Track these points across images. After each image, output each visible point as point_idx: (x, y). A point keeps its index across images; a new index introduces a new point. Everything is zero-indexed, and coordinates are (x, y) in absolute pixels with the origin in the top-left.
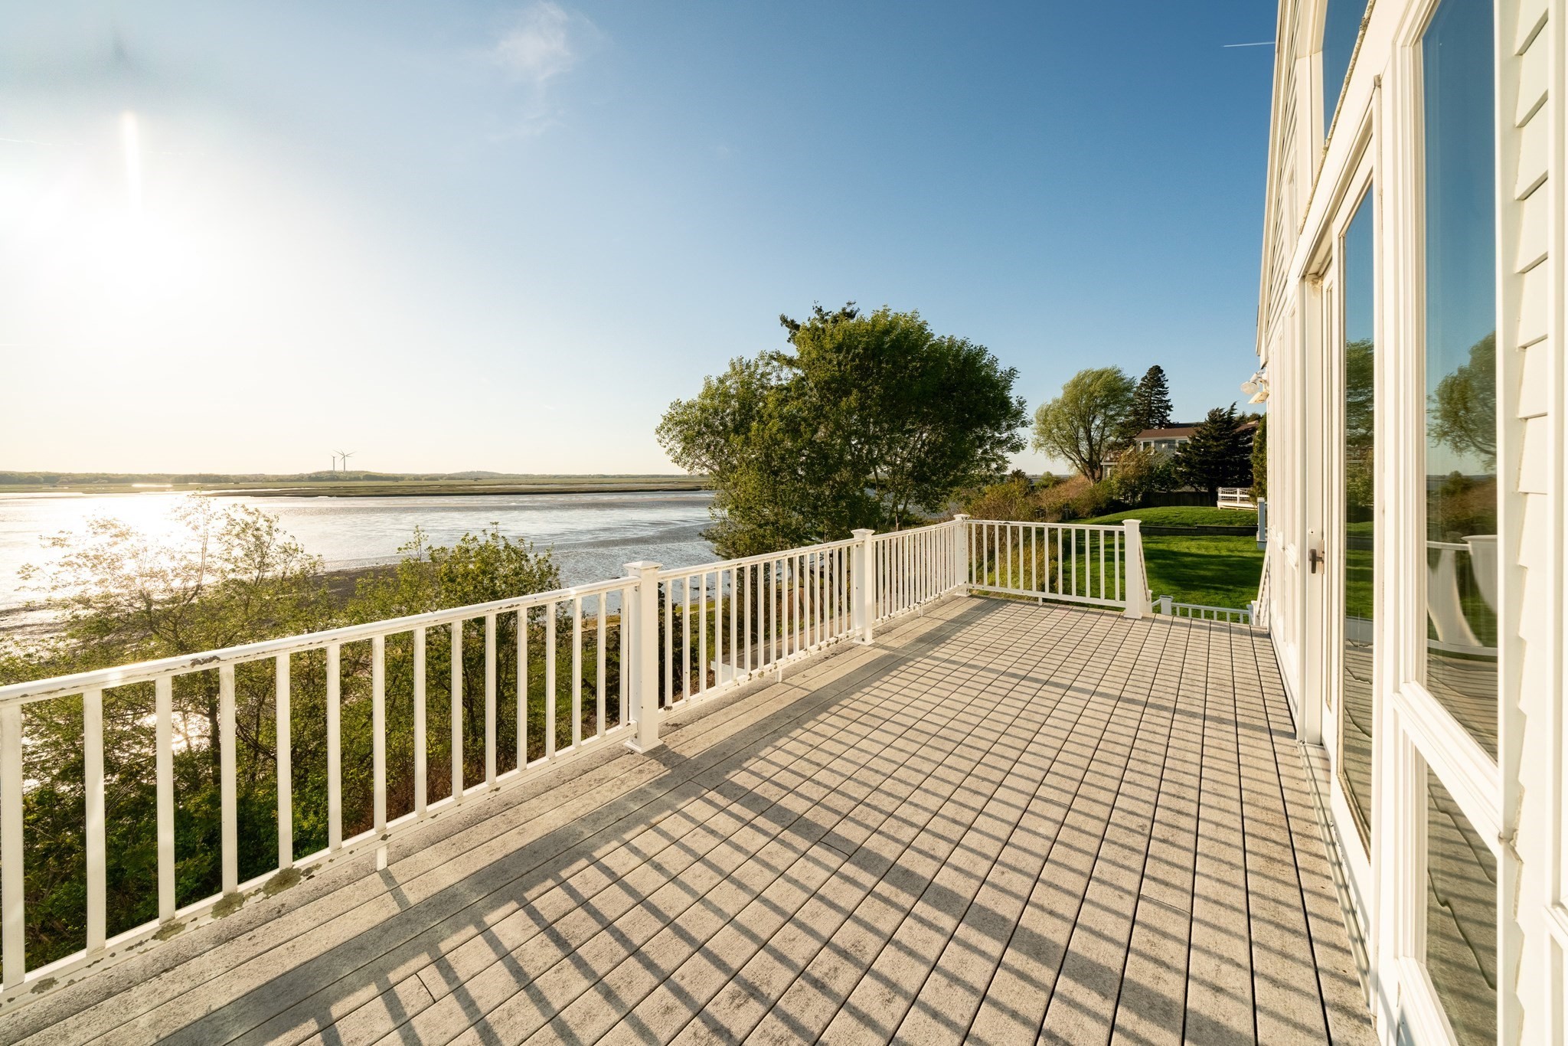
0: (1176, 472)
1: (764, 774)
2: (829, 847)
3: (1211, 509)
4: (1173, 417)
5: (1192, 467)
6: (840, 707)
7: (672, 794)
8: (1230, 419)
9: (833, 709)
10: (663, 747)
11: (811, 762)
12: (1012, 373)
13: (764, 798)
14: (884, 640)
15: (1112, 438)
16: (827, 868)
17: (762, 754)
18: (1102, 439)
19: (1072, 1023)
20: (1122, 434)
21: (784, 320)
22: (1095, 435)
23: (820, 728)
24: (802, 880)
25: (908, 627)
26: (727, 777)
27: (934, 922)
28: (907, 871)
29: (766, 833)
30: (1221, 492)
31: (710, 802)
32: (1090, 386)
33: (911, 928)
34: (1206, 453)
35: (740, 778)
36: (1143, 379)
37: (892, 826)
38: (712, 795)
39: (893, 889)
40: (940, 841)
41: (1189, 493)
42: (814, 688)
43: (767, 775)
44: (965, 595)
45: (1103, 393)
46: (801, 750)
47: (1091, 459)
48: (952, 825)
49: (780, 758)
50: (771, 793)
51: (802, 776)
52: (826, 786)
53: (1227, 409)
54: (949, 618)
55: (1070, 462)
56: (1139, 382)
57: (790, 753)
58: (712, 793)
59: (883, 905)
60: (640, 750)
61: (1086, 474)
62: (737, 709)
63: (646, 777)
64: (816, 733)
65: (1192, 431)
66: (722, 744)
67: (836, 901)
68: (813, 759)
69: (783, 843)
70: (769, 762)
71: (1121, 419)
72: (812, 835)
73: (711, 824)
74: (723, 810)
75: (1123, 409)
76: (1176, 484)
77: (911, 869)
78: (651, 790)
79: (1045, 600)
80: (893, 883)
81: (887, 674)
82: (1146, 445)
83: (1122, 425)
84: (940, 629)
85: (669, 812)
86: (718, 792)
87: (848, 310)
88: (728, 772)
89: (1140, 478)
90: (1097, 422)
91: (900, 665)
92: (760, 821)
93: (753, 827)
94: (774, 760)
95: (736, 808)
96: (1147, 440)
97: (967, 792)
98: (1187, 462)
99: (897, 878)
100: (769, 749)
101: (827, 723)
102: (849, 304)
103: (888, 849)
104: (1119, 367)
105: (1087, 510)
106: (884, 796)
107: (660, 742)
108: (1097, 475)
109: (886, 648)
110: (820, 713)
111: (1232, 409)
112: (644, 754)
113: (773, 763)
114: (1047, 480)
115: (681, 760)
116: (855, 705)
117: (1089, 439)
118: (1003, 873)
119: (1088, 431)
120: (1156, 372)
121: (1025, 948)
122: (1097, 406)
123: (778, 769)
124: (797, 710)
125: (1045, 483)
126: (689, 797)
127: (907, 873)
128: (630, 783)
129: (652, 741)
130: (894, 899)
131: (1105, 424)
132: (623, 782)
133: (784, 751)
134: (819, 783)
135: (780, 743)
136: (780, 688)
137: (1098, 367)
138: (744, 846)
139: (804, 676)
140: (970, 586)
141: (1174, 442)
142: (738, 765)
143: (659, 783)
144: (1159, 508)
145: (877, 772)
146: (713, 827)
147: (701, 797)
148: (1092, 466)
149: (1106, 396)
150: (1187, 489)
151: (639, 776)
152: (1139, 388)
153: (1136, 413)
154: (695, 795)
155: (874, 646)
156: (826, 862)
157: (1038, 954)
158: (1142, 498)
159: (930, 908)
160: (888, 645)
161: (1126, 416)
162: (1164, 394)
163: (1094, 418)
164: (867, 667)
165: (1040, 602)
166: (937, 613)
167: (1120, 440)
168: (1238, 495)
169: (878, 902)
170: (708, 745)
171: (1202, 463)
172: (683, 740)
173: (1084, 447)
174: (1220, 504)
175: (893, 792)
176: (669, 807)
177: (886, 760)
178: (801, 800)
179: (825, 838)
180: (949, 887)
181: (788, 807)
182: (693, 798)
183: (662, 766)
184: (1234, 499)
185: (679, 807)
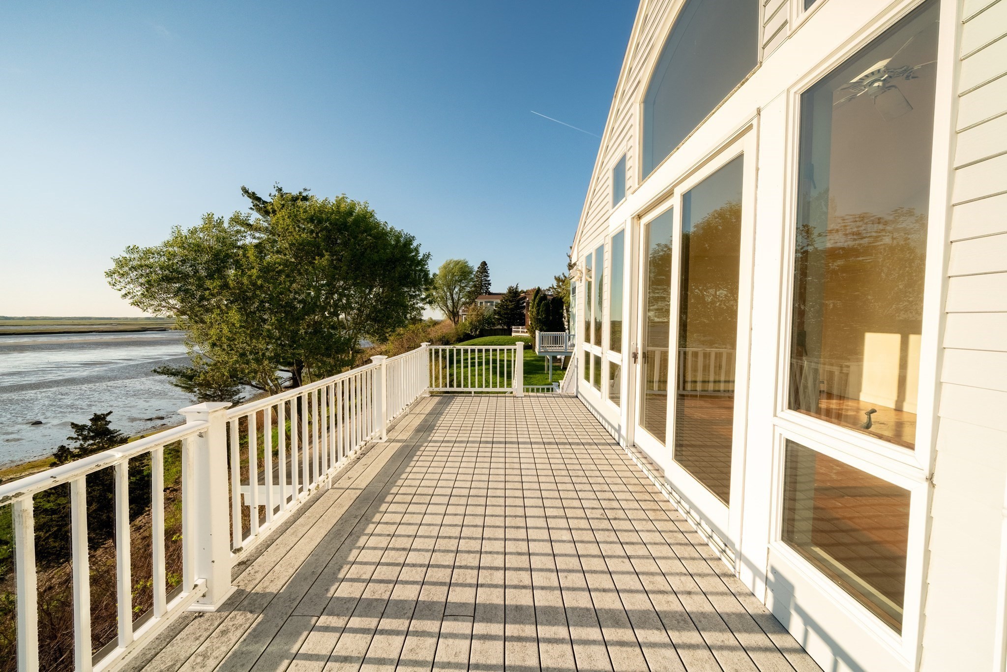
0: (494, 318)
1: (364, 577)
2: (455, 617)
3: (509, 337)
4: (492, 289)
5: (501, 316)
6: (392, 496)
7: (277, 639)
8: (517, 292)
9: (389, 498)
10: (240, 593)
11: (398, 549)
12: (428, 256)
13: (377, 600)
14: (394, 435)
15: (463, 300)
16: (463, 636)
17: (351, 558)
18: (459, 300)
19: (660, 658)
20: (469, 297)
21: (245, 191)
22: (455, 297)
23: (387, 518)
24: (453, 660)
25: (404, 423)
26: (329, 595)
27: (556, 637)
28: (517, 607)
29: (397, 633)
30: (514, 328)
31: (326, 629)
32: (452, 269)
33: (547, 651)
34: (507, 308)
35: (344, 591)
36: (478, 268)
37: (486, 576)
38: (324, 620)
39: (517, 626)
40: (520, 572)
41: (500, 329)
42: (363, 486)
43: (367, 577)
44: (428, 395)
45: (459, 274)
46: (383, 542)
47: (453, 311)
48: (519, 557)
49: (367, 556)
50: (379, 592)
51: (397, 565)
52: (421, 566)
53: (515, 287)
54: (427, 412)
55: (443, 312)
56: (476, 269)
57: (375, 548)
58: (323, 618)
59: (519, 644)
60: (213, 608)
61: (451, 319)
62: (303, 525)
63: (234, 636)
64: (387, 523)
65: (501, 297)
66: (306, 564)
67: (489, 662)
68: (397, 546)
69: (417, 634)
70: (361, 563)
71: (468, 289)
72: (435, 614)
73: (340, 651)
74: (344, 630)
75: (469, 283)
76: (494, 324)
77: (518, 604)
78: (250, 648)
79: (475, 392)
80: (515, 622)
81: (411, 461)
82: (481, 303)
83: (469, 292)
84: (425, 420)
85: (286, 662)
86: (328, 615)
87: (304, 194)
88: (327, 590)
89: (479, 321)
90: (456, 290)
91: (416, 451)
92: (386, 623)
93: (383, 632)
94: (365, 560)
95: (355, 622)
96: (481, 301)
97: (513, 529)
98: (499, 313)
99: (515, 616)
100: (355, 552)
101: (390, 512)
102: (305, 190)
103: (495, 596)
104: (467, 260)
105: (454, 339)
106: (466, 555)
107: (235, 589)
108: (456, 320)
109: (398, 441)
110: (380, 505)
111: (517, 287)
112: (218, 611)
113: (366, 563)
114: (430, 322)
115: (269, 599)
116: (403, 490)
117: (453, 299)
118: (566, 577)
119: (452, 295)
120: (484, 264)
121: (609, 623)
122: (456, 281)
123: (373, 567)
124: (359, 508)
125: (429, 324)
126: (300, 634)
127: (518, 608)
128: (215, 654)
129: (224, 590)
130: (523, 635)
131: (460, 291)
132: (205, 656)
133: (369, 548)
134: (414, 565)
135: (362, 541)
136: (333, 495)
137: (456, 258)
138: (384, 656)
139: (349, 478)
140: (431, 389)
141: (493, 302)
142: (334, 578)
143: (256, 635)
144: (488, 337)
145: (450, 538)
146: (344, 653)
147: (313, 628)
148: (454, 314)
149: (461, 275)
150: (499, 327)
151: (224, 639)
152: (477, 272)
153: (475, 286)
154: (305, 629)
155: (390, 441)
156: (461, 632)
157: (617, 623)
158: (479, 332)
159: (547, 627)
160: (398, 438)
161: (471, 288)
162: (487, 276)
163: (455, 287)
164: (394, 458)
165: (473, 394)
166: (418, 410)
167: (468, 300)
168: (520, 330)
169: (515, 643)
170: (291, 571)
171: (505, 314)
172: (259, 576)
173: (449, 303)
174: (513, 334)
175: (470, 549)
176: (282, 658)
177: (450, 525)
178: (409, 586)
179: (446, 611)
180: (547, 604)
181: (402, 598)
182: (305, 633)
183: (249, 615)
184: (519, 332)
185: (294, 650)
